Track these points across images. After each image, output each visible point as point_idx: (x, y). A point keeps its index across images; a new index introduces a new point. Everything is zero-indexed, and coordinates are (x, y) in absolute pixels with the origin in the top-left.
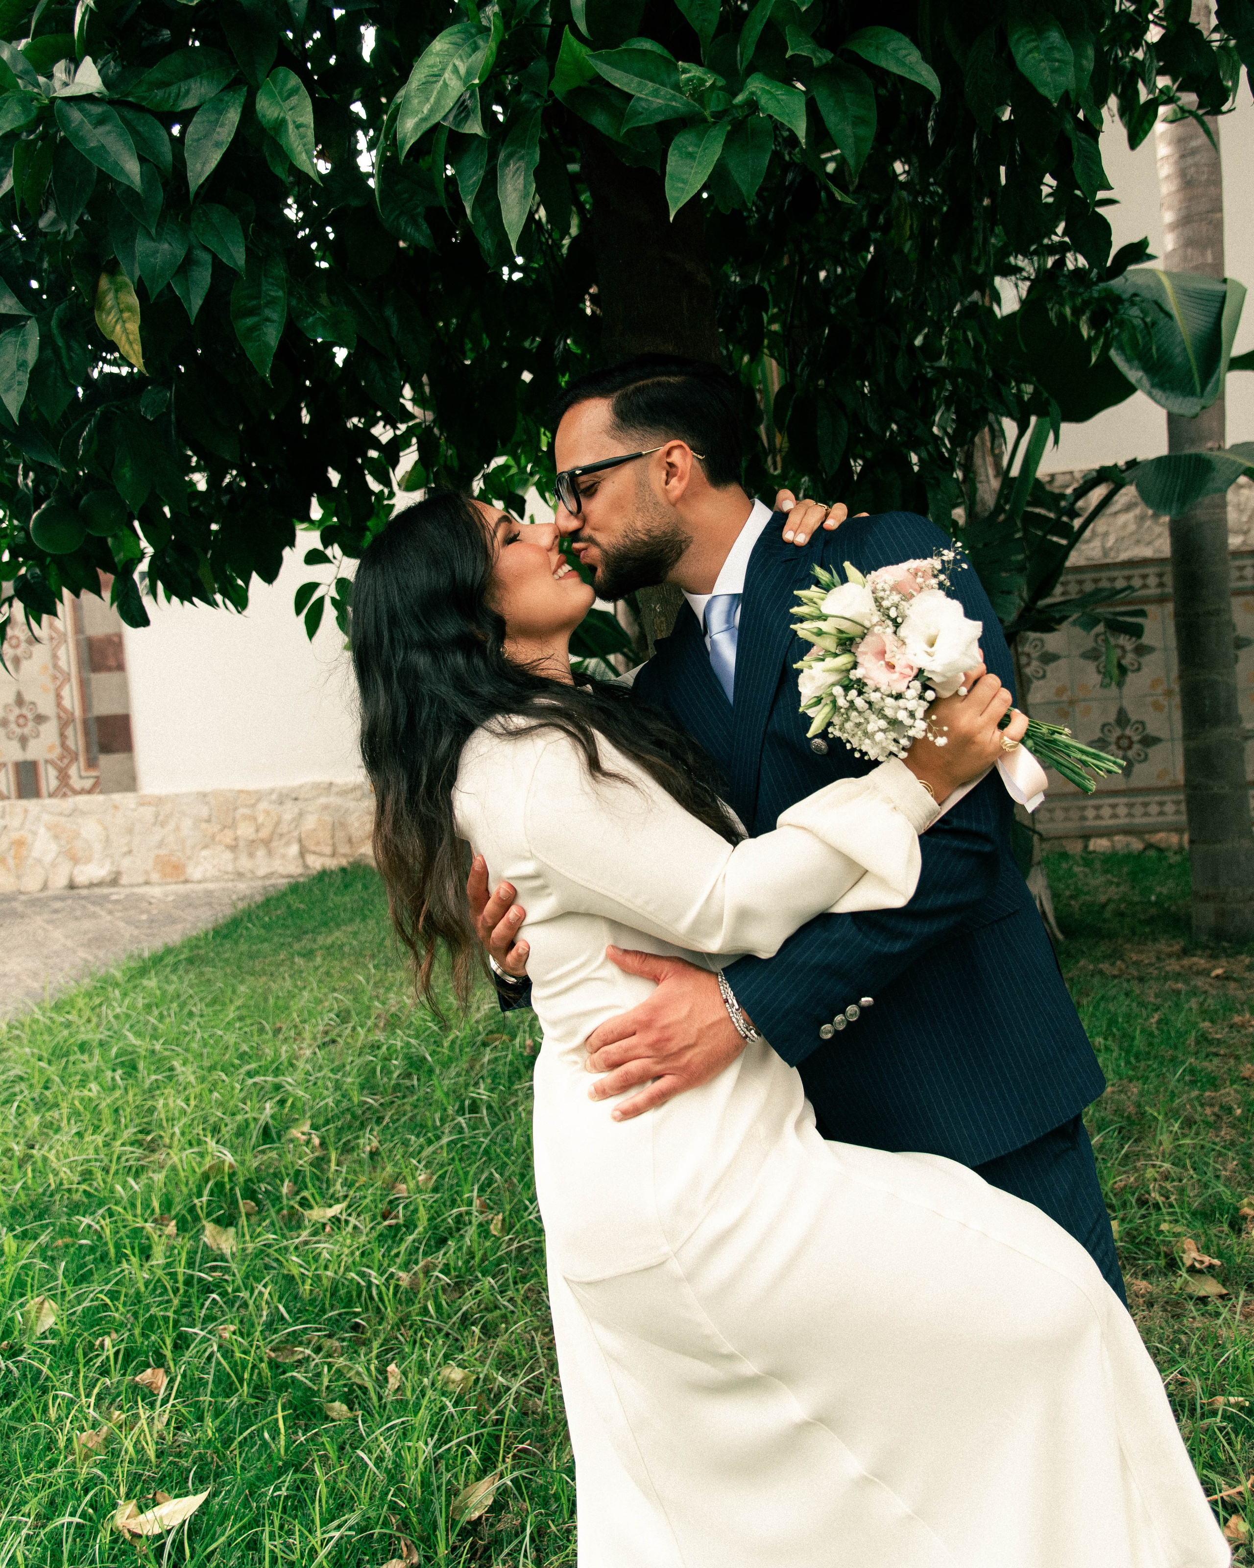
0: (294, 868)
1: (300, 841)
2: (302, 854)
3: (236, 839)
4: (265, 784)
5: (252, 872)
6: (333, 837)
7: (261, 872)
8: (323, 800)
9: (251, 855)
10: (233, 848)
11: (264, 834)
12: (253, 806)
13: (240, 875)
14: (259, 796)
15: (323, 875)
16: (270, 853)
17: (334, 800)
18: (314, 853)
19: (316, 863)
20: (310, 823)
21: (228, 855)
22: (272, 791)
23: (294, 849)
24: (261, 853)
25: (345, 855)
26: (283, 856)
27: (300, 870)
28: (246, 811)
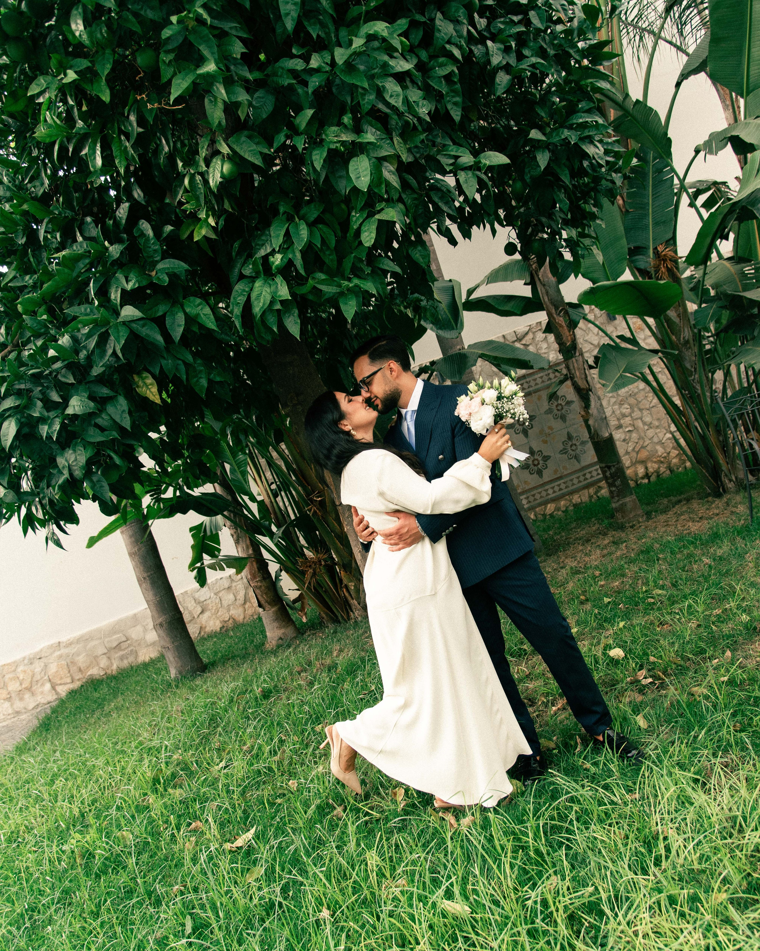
0: (51, 697)
1: (50, 681)
2: (53, 688)
3: (9, 693)
4: (17, 656)
5: (25, 709)
6: (69, 672)
7: (31, 706)
8: (57, 653)
9: (21, 699)
10: (9, 699)
11: (26, 685)
12: (14, 671)
13: (18, 713)
14: (16, 664)
15: (72, 693)
16: (33, 694)
17: (63, 651)
18: (61, 684)
19: (63, 690)
20: (53, 668)
21: (7, 704)
22: (24, 658)
23: (48, 686)
24: (27, 696)
25: (79, 680)
26: (42, 693)
27: (55, 697)
28: (11, 675)
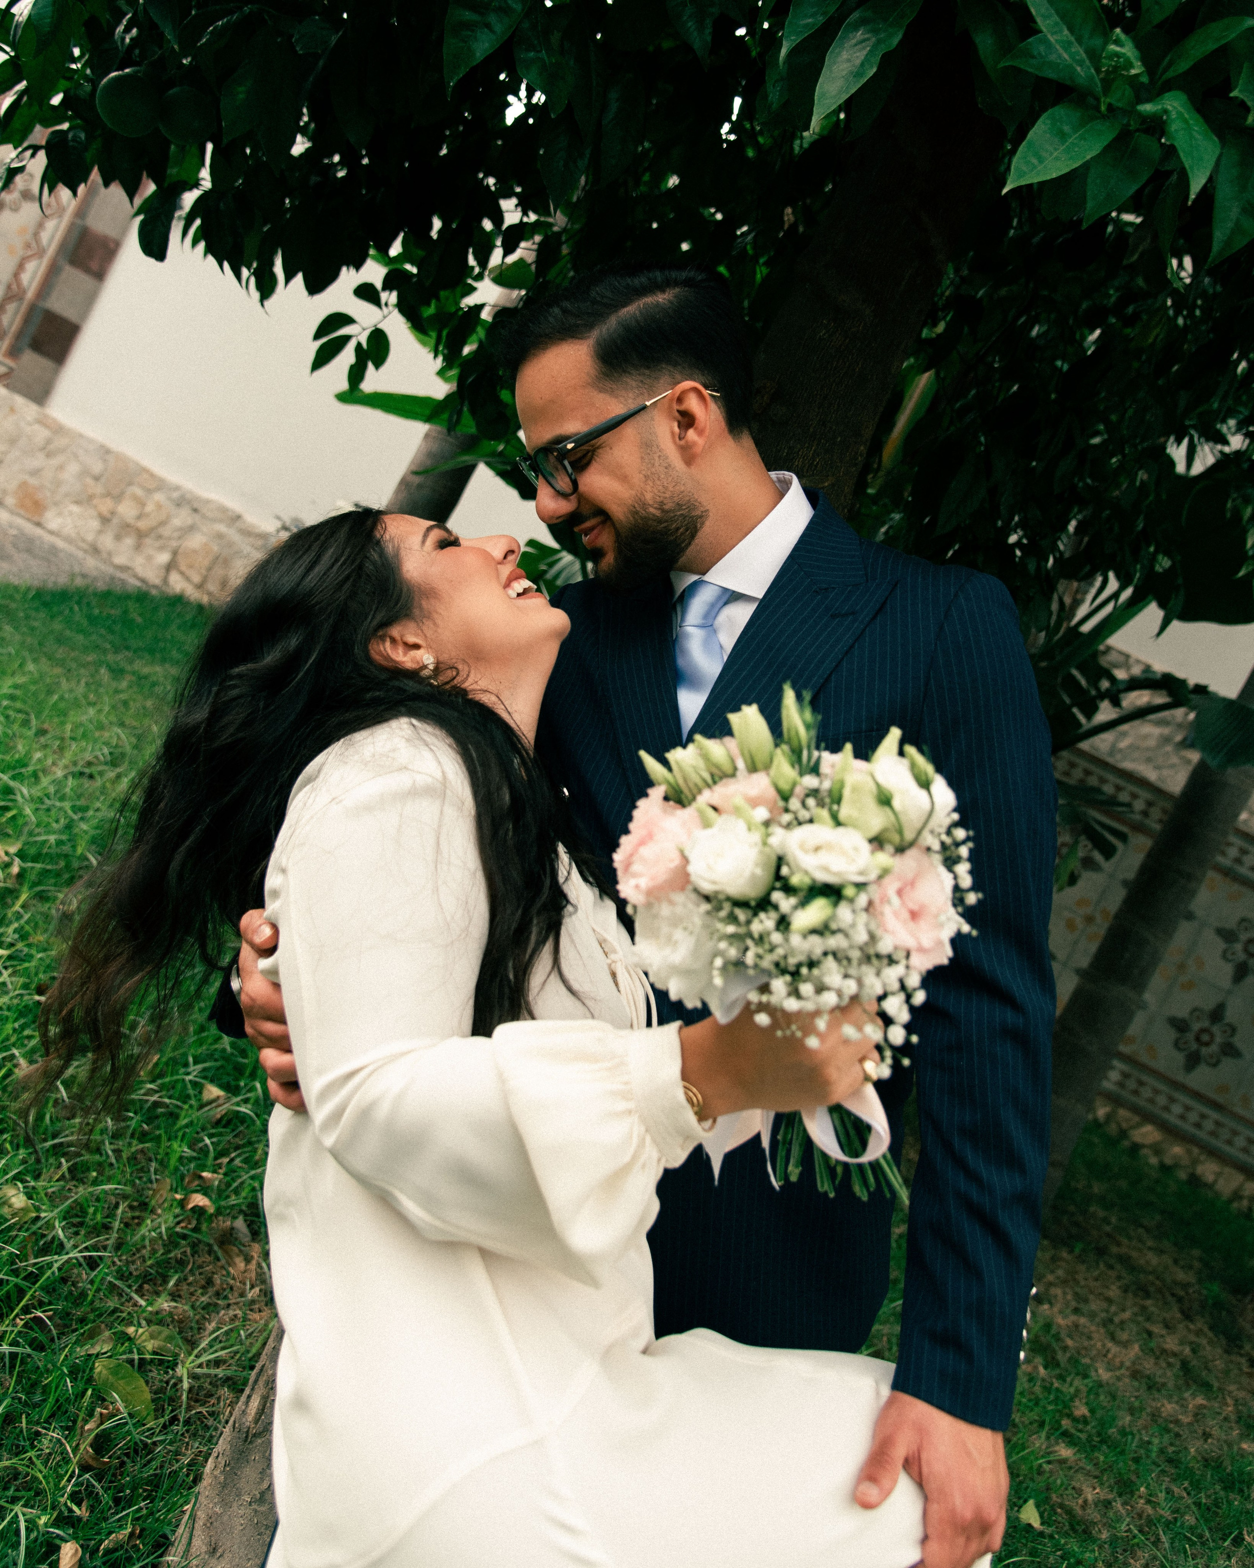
0: (153, 576)
1: (175, 553)
2: (170, 567)
3: (113, 513)
4: (172, 476)
5: (110, 554)
6: (209, 569)
7: (120, 560)
8: (222, 528)
9: (118, 538)
10: (105, 520)
11: (142, 525)
12: (149, 491)
13: (95, 550)
14: (161, 485)
15: (178, 600)
16: (138, 547)
17: (232, 534)
18: (182, 573)
19: (177, 584)
20: (195, 541)
21: (95, 524)
22: (177, 488)
23: (164, 558)
24: (129, 541)
25: (210, 594)
26: (149, 558)
27: (157, 581)
28: (139, 492)
